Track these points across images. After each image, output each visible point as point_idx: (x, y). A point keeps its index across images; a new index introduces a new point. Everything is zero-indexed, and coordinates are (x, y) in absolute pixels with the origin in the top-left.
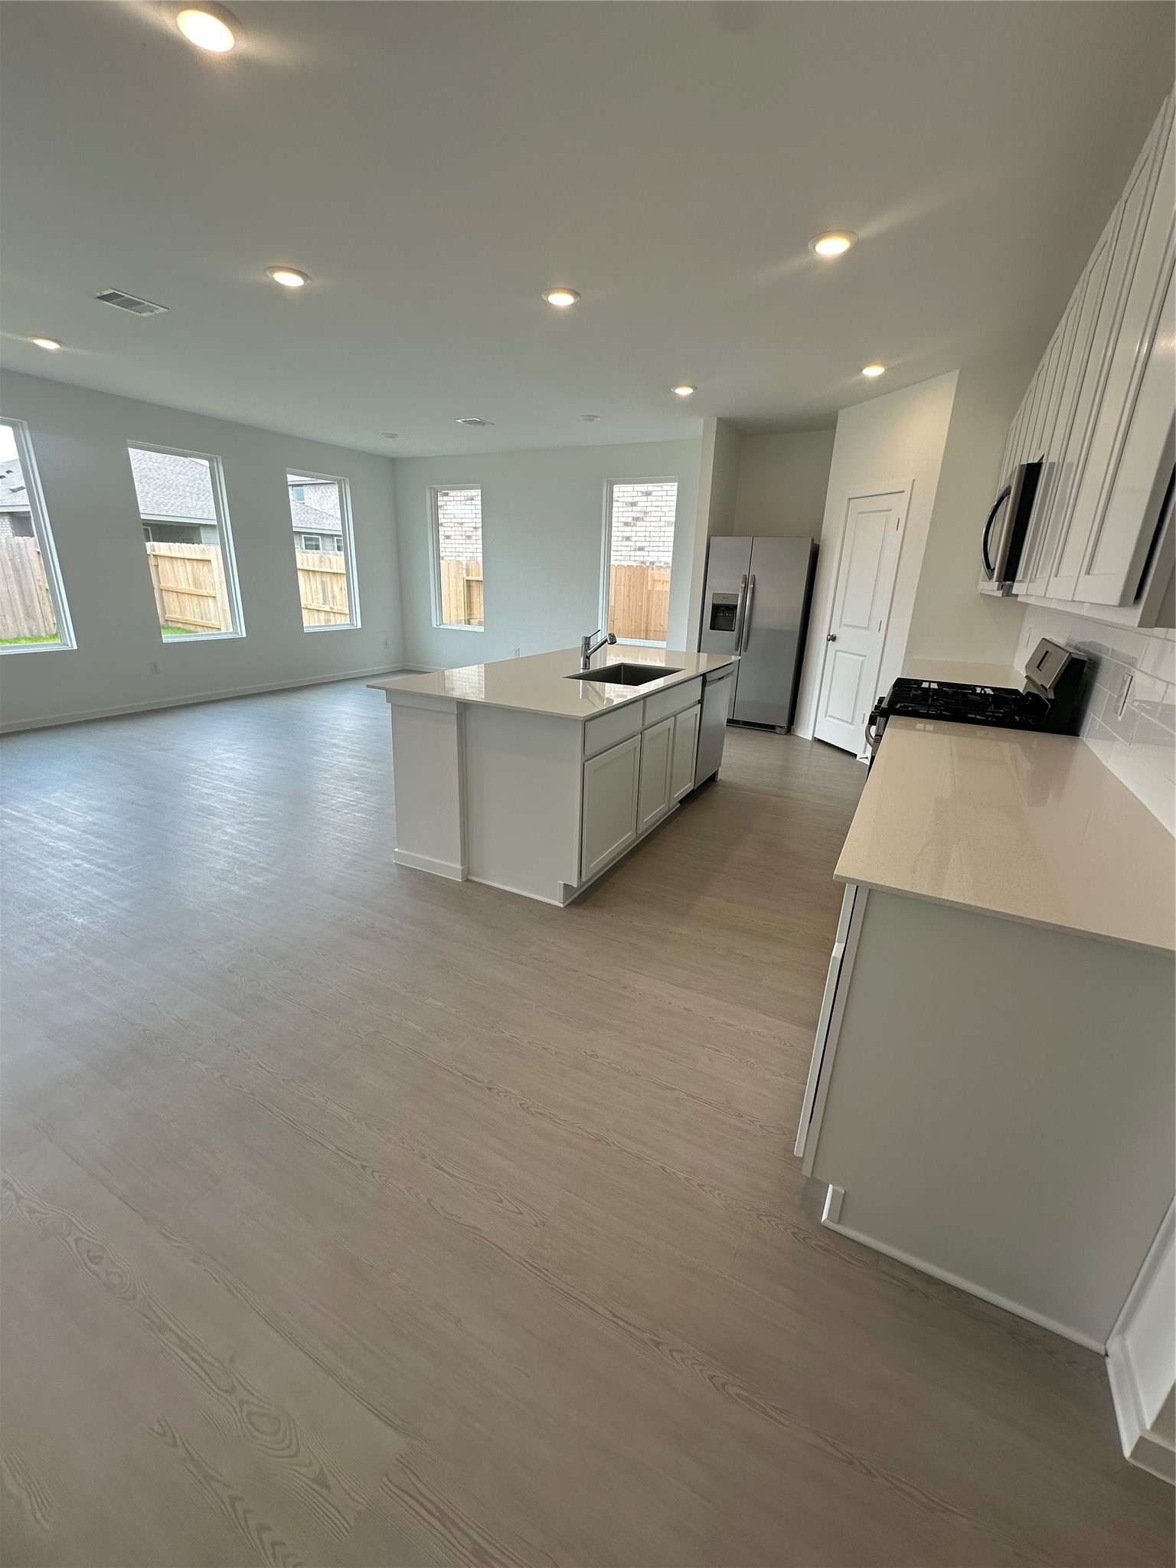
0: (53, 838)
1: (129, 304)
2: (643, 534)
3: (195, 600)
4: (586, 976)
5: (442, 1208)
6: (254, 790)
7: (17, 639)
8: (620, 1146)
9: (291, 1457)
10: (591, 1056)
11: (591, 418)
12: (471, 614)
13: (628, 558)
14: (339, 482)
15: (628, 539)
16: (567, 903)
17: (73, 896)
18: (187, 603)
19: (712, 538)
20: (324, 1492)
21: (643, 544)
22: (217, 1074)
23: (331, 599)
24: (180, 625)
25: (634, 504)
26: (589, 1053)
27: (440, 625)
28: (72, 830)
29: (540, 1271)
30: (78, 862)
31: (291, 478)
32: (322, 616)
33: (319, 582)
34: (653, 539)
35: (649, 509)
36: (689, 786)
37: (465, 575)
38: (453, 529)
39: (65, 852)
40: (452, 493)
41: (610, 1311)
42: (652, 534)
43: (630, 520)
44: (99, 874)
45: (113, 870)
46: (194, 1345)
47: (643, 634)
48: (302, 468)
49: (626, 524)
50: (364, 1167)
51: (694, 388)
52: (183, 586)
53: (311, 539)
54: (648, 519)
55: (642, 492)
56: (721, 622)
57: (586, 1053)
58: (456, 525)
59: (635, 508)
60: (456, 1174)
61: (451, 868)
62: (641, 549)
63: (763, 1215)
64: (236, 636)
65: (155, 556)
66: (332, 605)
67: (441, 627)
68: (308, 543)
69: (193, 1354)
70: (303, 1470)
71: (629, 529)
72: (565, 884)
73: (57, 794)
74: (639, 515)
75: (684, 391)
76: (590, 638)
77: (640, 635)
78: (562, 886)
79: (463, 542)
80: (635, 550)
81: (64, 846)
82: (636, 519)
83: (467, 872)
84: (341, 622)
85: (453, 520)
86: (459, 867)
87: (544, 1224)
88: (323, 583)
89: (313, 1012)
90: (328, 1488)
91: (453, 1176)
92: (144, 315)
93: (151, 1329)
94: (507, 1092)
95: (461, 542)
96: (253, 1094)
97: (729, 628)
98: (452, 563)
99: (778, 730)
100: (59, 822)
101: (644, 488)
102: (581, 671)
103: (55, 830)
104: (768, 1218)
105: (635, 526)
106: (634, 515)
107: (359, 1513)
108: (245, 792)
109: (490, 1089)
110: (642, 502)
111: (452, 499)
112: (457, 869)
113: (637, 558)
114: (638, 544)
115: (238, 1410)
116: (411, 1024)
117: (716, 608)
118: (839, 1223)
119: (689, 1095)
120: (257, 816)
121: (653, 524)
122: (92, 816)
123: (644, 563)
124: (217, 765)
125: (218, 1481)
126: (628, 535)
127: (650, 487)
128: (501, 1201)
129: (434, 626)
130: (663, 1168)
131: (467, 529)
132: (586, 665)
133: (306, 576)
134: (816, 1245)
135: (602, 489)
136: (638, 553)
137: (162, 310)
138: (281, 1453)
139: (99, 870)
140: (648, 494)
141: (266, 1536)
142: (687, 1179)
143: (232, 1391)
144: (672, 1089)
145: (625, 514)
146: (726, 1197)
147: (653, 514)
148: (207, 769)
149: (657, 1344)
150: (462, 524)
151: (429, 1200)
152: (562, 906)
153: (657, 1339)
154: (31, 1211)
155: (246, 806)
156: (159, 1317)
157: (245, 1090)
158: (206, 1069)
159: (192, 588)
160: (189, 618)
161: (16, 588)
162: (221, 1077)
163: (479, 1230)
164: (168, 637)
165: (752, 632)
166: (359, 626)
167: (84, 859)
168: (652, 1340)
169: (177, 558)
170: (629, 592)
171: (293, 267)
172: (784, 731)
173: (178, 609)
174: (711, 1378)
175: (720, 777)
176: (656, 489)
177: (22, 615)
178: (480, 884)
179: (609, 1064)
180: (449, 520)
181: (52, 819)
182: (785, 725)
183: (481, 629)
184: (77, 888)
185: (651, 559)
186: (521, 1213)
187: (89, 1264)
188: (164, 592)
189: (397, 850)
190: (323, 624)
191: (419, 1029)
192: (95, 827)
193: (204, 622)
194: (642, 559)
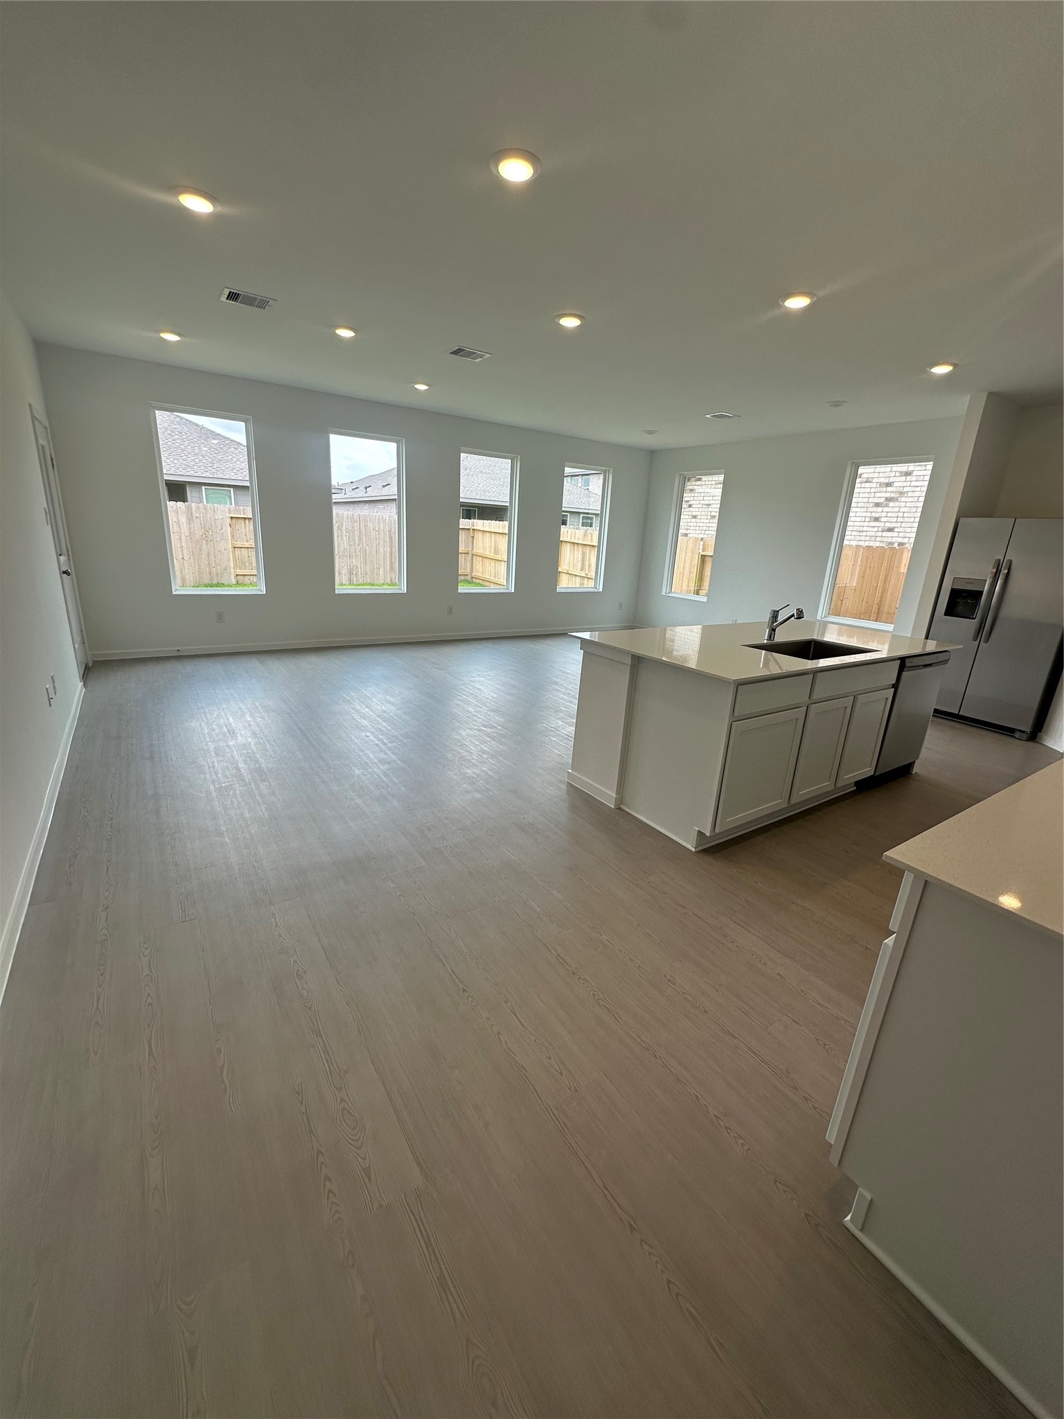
0: (361, 716)
1: (469, 354)
2: (895, 515)
3: (493, 563)
4: (692, 915)
5: (506, 1042)
6: (487, 707)
7: (383, 584)
8: (665, 1062)
9: (355, 1147)
10: (669, 981)
11: (837, 404)
12: (700, 586)
13: (873, 539)
14: (605, 472)
15: (877, 519)
16: (699, 849)
17: (359, 755)
18: (487, 565)
19: (962, 520)
20: (366, 1180)
21: (893, 525)
22: (398, 893)
23: (587, 566)
24: (480, 581)
25: (889, 485)
26: (668, 977)
27: (669, 593)
28: (372, 714)
29: (560, 1123)
30: (368, 734)
31: (568, 470)
32: (578, 580)
33: (580, 552)
34: (906, 520)
35: (905, 489)
36: (867, 771)
37: (701, 551)
38: (701, 510)
39: (364, 727)
40: (704, 478)
41: (603, 1182)
42: (906, 515)
43: (882, 500)
44: (377, 745)
45: (385, 744)
46: (330, 1052)
47: (873, 616)
48: (576, 462)
49: (877, 505)
50: (464, 990)
51: (955, 365)
52: (487, 553)
53: (587, 518)
54: (903, 499)
55: (901, 472)
56: (960, 608)
57: (665, 976)
58: (704, 506)
59: (889, 489)
60: (525, 1025)
61: (607, 795)
62: (891, 530)
63: (780, 1183)
64: (508, 591)
65: (473, 530)
66: (587, 572)
67: (670, 595)
68: (585, 521)
69: (327, 1057)
70: (360, 1160)
71: (880, 509)
72: (699, 832)
73: (372, 689)
74: (893, 495)
75: (942, 370)
76: (778, 611)
77: (870, 616)
78: (696, 832)
79: (708, 521)
80: (883, 531)
81: (365, 722)
82: (889, 500)
83: (620, 801)
84: (589, 586)
85: (702, 502)
86: (614, 795)
87: (576, 1091)
88: (584, 554)
89: (470, 872)
90: (370, 1180)
91: (523, 1025)
92: (477, 360)
93: (312, 1031)
94: (586, 981)
95: (705, 521)
96: (414, 914)
97: (969, 615)
98: (691, 540)
99: (1017, 735)
100: (367, 706)
101: (904, 467)
102: (765, 642)
103: (363, 711)
104: (786, 1189)
105: (887, 506)
106: (888, 495)
107: (381, 1206)
108: (480, 707)
109: (574, 973)
110: (899, 482)
111: (704, 483)
112: (611, 796)
113: (885, 539)
114: (888, 525)
115: (339, 1102)
116: (533, 904)
117: (955, 594)
118: (862, 1230)
119: (749, 1049)
120: (482, 726)
121: (908, 504)
122: (385, 706)
123: (892, 543)
124: (469, 684)
125: (314, 1135)
126: (877, 515)
127: (911, 467)
128: (550, 1058)
129: (663, 593)
130: (697, 1097)
131: (713, 510)
132: (771, 637)
133: (572, 548)
134: (827, 1237)
135: (845, 471)
136: (885, 534)
137: (488, 355)
138: (351, 1141)
139: (377, 742)
140: (908, 474)
141: (328, 1184)
142: (716, 1116)
143: (340, 1089)
144: (735, 1037)
145: (878, 495)
146: (749, 1149)
147: (910, 494)
148: (463, 687)
149: (632, 1229)
150: (709, 505)
151: (499, 1033)
152: (693, 850)
153: (633, 1224)
154: (280, 936)
155: (478, 717)
156: (318, 1026)
157: (411, 909)
158: (394, 888)
159: (492, 554)
160: (487, 576)
161: (388, 550)
162: (400, 896)
163: (525, 1070)
164: (462, 589)
165: (998, 622)
166: (601, 590)
167: (372, 733)
168: (629, 1222)
169: (487, 532)
170: (864, 572)
171: (576, 313)
172: (1025, 737)
173: (481, 569)
174: (669, 1282)
175: (916, 769)
176: (918, 468)
177: (388, 569)
178: (628, 814)
179: (683, 993)
180: (698, 502)
181: (363, 704)
182: (1028, 729)
183: (705, 599)
184: (363, 751)
185: (900, 540)
186: (561, 1074)
187: (296, 979)
188: (474, 556)
189: (570, 771)
190: (578, 586)
191: (538, 909)
192: (385, 714)
193: (496, 580)
194: (890, 540)
